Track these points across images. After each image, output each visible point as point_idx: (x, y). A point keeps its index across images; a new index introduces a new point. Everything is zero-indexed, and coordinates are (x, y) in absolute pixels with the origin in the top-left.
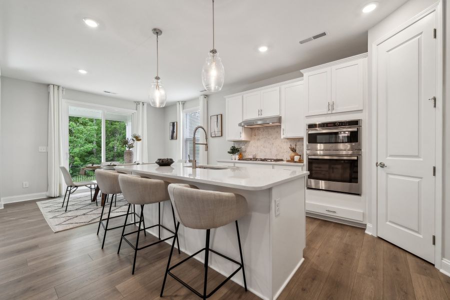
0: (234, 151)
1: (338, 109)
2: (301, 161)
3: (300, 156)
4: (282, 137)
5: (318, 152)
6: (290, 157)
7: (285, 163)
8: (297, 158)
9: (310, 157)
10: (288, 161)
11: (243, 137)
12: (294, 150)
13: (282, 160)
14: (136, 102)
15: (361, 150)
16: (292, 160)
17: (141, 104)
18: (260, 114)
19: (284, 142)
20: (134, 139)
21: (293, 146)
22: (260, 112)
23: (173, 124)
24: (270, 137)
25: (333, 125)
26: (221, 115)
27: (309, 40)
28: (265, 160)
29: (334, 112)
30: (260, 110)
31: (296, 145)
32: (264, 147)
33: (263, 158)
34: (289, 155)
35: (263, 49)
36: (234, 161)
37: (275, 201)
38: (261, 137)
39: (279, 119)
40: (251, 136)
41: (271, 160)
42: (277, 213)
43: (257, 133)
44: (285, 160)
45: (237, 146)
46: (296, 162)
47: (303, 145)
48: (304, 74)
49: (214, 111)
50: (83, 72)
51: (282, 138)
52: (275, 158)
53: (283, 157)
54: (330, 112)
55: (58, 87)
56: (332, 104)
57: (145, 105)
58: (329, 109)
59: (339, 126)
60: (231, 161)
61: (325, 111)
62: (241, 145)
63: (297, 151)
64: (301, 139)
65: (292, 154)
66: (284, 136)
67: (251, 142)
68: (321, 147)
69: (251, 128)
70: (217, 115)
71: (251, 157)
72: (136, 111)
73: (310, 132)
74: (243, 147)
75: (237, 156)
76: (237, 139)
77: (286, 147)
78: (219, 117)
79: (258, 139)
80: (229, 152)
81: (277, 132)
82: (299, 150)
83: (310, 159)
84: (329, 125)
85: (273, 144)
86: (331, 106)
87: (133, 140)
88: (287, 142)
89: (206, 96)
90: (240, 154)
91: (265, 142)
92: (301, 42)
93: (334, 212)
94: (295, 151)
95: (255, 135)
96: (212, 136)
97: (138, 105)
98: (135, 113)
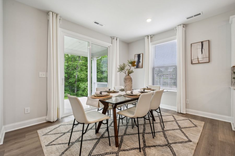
23: (139, 56)
26: (209, 41)
57: (118, 40)
70: (202, 42)
72: (111, 45)
78: (206, 44)
96: (194, 62)
97: (113, 39)
98: (110, 46)
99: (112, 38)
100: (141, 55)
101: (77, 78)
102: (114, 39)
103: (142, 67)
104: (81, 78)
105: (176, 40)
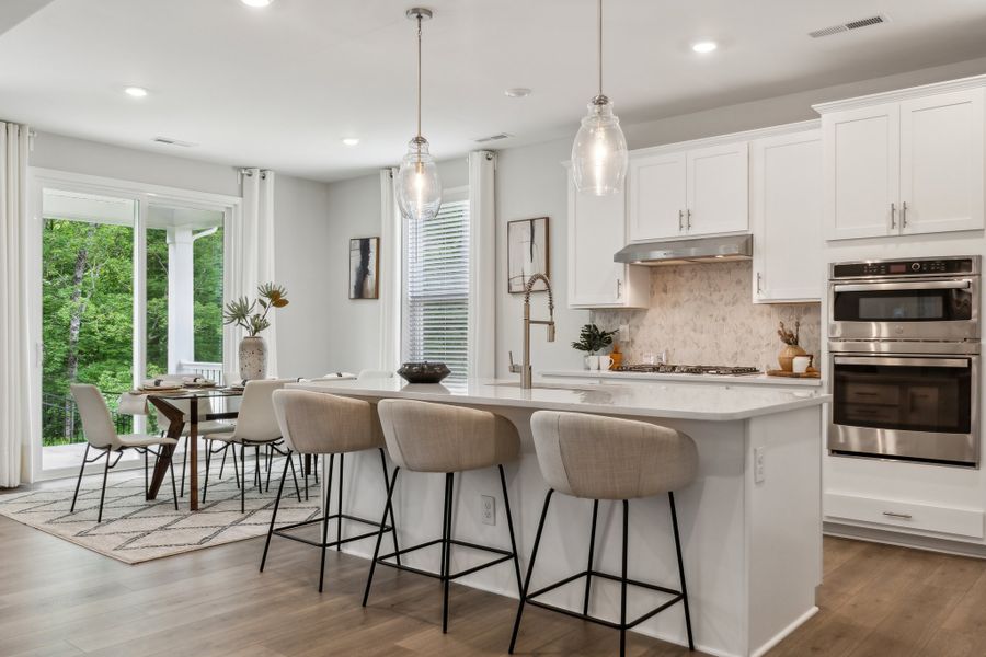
0: (594, 340)
1: (918, 224)
2: (812, 373)
3: (812, 357)
4: (756, 298)
5: (872, 347)
6: (780, 358)
7: (763, 378)
8: (800, 364)
9: (839, 361)
10: (773, 374)
11: (627, 297)
12: (791, 340)
13: (753, 371)
14: (239, 169)
15: (979, 339)
16: (787, 370)
17: (257, 175)
18: (684, 223)
19: (761, 314)
20: (267, 300)
21: (790, 327)
22: (686, 217)
23: (365, 245)
24: (716, 297)
25: (903, 268)
26: (547, 220)
27: (837, 30)
28: (698, 370)
29: (907, 231)
30: (685, 213)
31: (798, 325)
32: (695, 330)
33: (693, 364)
34: (778, 353)
35: (705, 48)
36: (594, 372)
37: (755, 450)
38: (684, 296)
39: (748, 243)
40: (652, 293)
41: (718, 370)
42: (759, 478)
43: (669, 286)
44: (763, 370)
45: (602, 326)
46: (798, 376)
47: (819, 323)
48: (823, 116)
49: (520, 205)
50: (136, 93)
51: (755, 301)
52: (732, 365)
53: (757, 360)
54: (896, 232)
55: (21, 126)
56: (902, 208)
57: (270, 177)
58: (893, 224)
59: (921, 271)
60: (582, 372)
61: (882, 227)
62: (615, 321)
63: (802, 343)
64: (812, 307)
65: (788, 352)
66: (763, 297)
67: (654, 314)
68: (879, 331)
69: (651, 267)
70: (532, 221)
71: (652, 361)
72: (238, 200)
73: (839, 288)
74: (623, 328)
75: (603, 359)
76: (608, 301)
77: (767, 330)
78: (540, 227)
79: (676, 304)
80: (577, 346)
81: (739, 282)
82: (809, 341)
83: (838, 368)
84: (893, 268)
85: (724, 319)
86: (900, 215)
87: (262, 302)
88: (769, 315)
89: (492, 154)
90: (616, 352)
91: (697, 313)
92: (815, 35)
93: (907, 517)
94: (796, 342)
95: (665, 291)
96: (514, 289)
97: (246, 177)
98: (235, 205)
99: (244, 171)
100: (373, 243)
101: (76, 338)
102: (250, 175)
103: (377, 296)
104: (110, 340)
105: (467, 202)
